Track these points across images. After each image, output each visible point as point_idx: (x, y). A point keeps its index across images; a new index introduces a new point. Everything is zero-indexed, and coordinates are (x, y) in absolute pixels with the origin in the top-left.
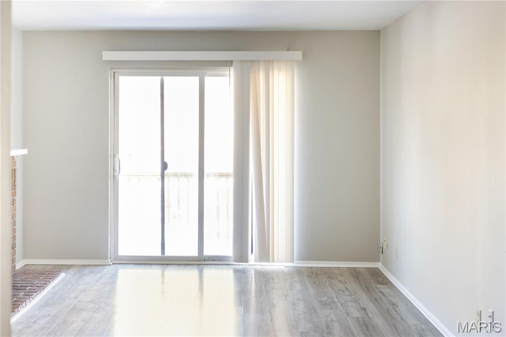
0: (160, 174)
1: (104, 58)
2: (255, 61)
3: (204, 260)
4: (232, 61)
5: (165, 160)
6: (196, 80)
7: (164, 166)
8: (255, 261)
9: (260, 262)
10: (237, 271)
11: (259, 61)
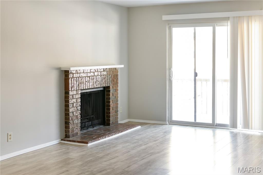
0: (194, 79)
1: (163, 19)
2: (241, 17)
3: (216, 126)
4: (229, 17)
5: (196, 72)
6: (211, 28)
7: (196, 75)
8: (242, 128)
9: (244, 129)
10: (232, 133)
11: (243, 17)
